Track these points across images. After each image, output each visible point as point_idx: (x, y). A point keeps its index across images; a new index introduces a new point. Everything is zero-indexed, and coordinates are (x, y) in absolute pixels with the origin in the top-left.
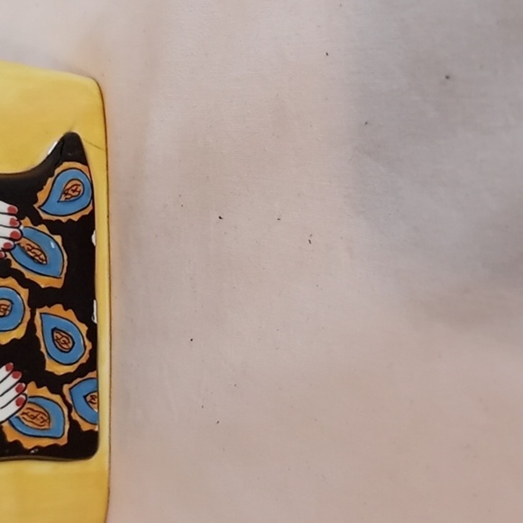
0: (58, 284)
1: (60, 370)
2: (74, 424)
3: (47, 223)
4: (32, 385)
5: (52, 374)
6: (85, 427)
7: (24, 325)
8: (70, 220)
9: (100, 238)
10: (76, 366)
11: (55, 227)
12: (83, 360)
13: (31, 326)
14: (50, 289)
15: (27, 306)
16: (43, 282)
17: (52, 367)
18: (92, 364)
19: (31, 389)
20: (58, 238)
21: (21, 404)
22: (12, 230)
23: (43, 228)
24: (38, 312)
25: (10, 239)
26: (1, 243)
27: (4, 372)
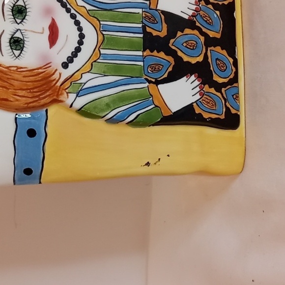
0: (218, 36)
1: (221, 81)
2: (227, 109)
4: (207, 86)
5: (216, 82)
6: (233, 111)
8: (223, 4)
9: (237, 14)
10: (228, 79)
11: (216, 7)
12: (232, 77)
13: (206, 54)
14: (214, 38)
15: (204, 46)
16: (211, 34)
17: (216, 78)
18: (235, 80)
19: (206, 88)
20: (218, 12)
21: (202, 95)
22: (196, 6)
23: (210, 6)
24: (209, 49)
25: (195, 11)
26: (191, 13)
27: (193, 78)
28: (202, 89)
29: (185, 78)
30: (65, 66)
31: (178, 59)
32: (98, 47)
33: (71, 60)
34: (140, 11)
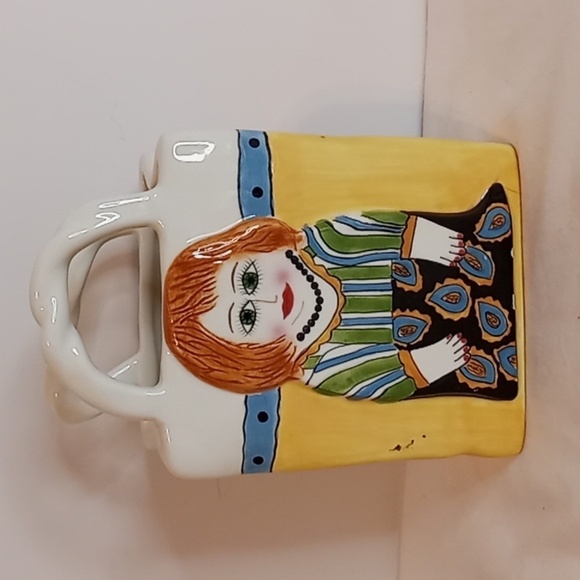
0: (489, 283)
1: (492, 340)
2: (501, 375)
3: (482, 244)
4: (474, 348)
5: (486, 342)
6: (509, 378)
7: (468, 309)
8: (497, 242)
9: (516, 253)
10: (501, 337)
11: (486, 246)
12: (507, 334)
13: (473, 310)
14: (485, 286)
15: (470, 298)
16: (480, 282)
17: (485, 337)
18: (512, 337)
19: (473, 350)
20: (489, 253)
21: (467, 360)
22: (459, 249)
23: (479, 247)
24: (477, 301)
25: (459, 254)
26: (453, 257)
27: (456, 338)
28: (467, 351)
29: (445, 340)
30: (301, 337)
31: (436, 317)
32: (339, 311)
33: (307, 330)
34: (389, 263)
